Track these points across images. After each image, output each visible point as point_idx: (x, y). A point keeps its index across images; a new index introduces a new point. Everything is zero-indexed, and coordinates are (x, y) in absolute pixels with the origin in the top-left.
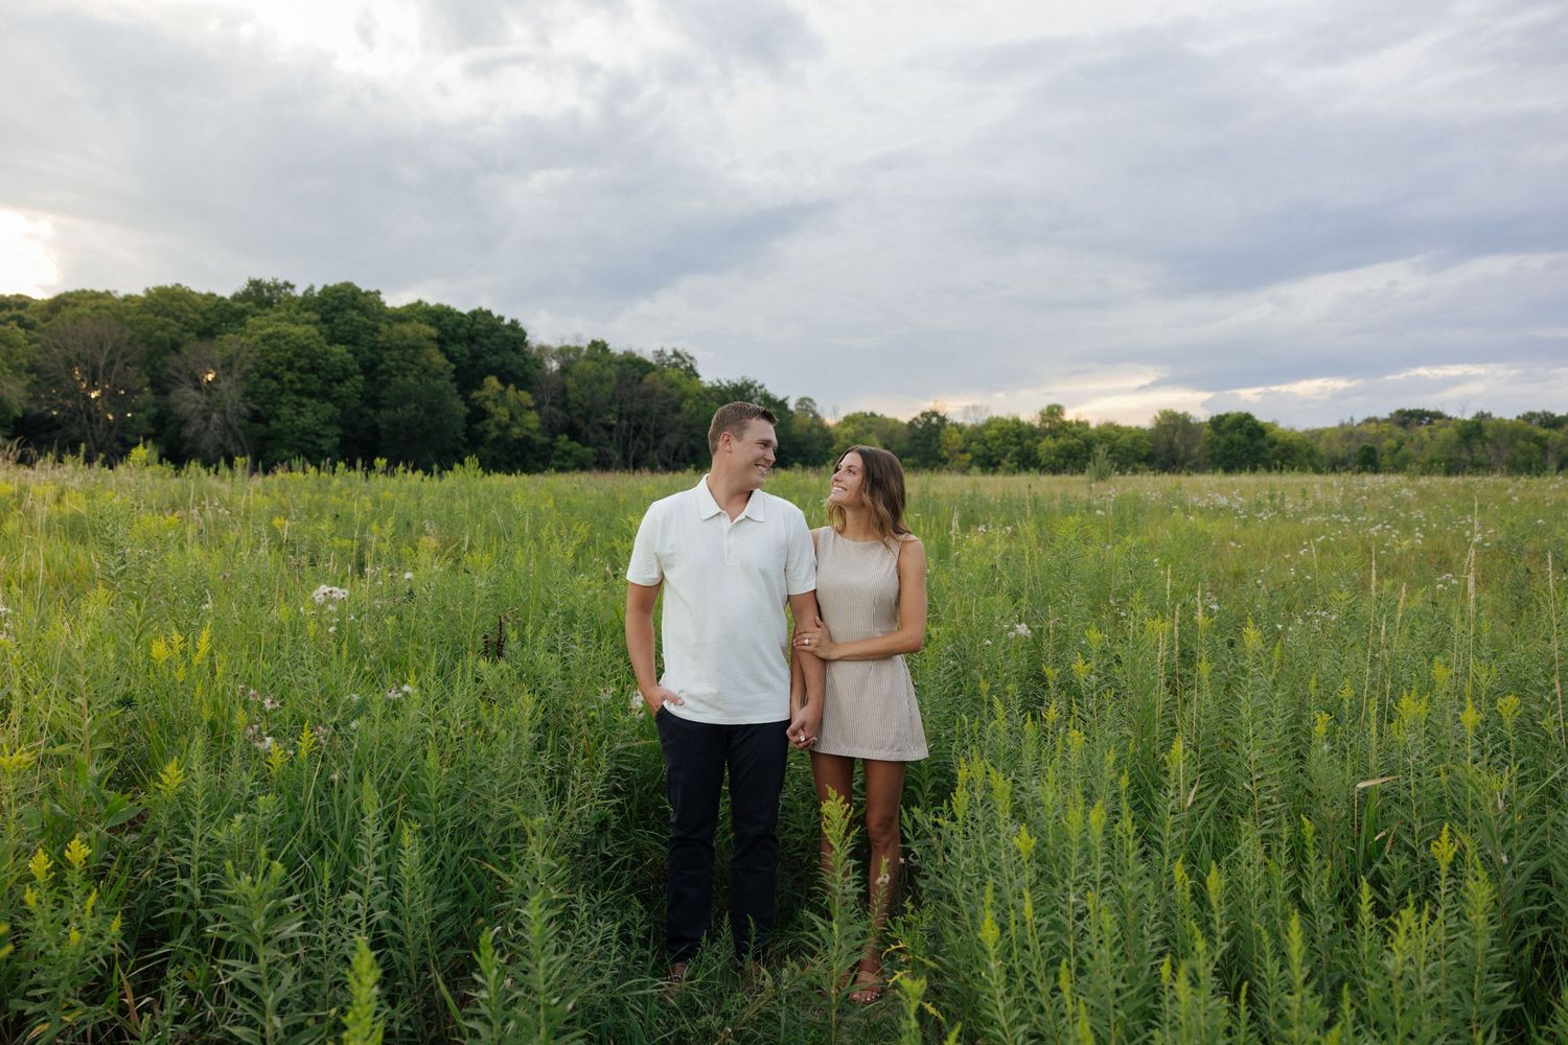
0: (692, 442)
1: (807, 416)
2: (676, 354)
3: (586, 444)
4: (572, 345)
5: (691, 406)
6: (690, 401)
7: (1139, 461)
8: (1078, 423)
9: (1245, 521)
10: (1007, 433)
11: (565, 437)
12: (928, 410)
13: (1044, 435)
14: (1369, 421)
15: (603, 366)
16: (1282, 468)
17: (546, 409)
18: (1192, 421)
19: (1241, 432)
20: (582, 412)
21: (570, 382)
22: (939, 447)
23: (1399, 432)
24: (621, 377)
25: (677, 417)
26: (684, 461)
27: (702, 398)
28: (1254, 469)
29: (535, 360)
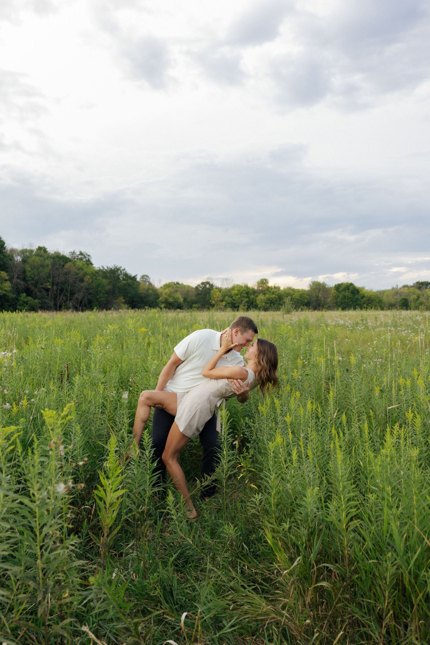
0: (89, 297)
1: (145, 284)
2: (81, 254)
3: (35, 298)
4: (28, 248)
5: (89, 279)
6: (88, 277)
7: (303, 305)
8: (275, 287)
9: (352, 331)
10: (242, 292)
11: (25, 294)
12: (205, 281)
13: (259, 293)
14: (405, 286)
15: (45, 259)
16: (367, 308)
17: (15, 280)
18: (326, 287)
19: (348, 292)
20: (34, 282)
21: (28, 268)
22: (210, 299)
23: (418, 292)
24: (53, 265)
25: (82, 285)
26: (85, 306)
27: (94, 275)
28: (355, 309)
29: (9, 256)
